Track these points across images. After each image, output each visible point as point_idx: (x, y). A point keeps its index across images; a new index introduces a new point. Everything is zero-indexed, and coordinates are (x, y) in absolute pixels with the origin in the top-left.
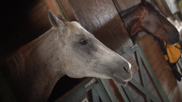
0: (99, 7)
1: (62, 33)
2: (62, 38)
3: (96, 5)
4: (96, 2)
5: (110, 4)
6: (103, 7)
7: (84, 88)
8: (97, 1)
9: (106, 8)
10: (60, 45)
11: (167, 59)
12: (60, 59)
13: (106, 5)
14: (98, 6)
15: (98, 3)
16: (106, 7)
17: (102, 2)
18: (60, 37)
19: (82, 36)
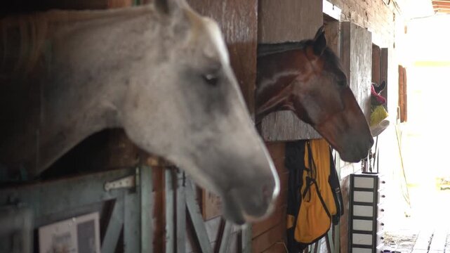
0: (223, 20)
1: (171, 33)
2: (168, 43)
3: (220, 11)
4: (221, 4)
5: (249, 25)
6: (230, 25)
7: (104, 186)
8: (224, 4)
9: (237, 31)
10: (153, 54)
11: (290, 225)
12: (133, 85)
13: (238, 24)
14: (223, 16)
15: (226, 9)
16: (237, 27)
17: (234, 11)
18: (163, 37)
19: (216, 64)
